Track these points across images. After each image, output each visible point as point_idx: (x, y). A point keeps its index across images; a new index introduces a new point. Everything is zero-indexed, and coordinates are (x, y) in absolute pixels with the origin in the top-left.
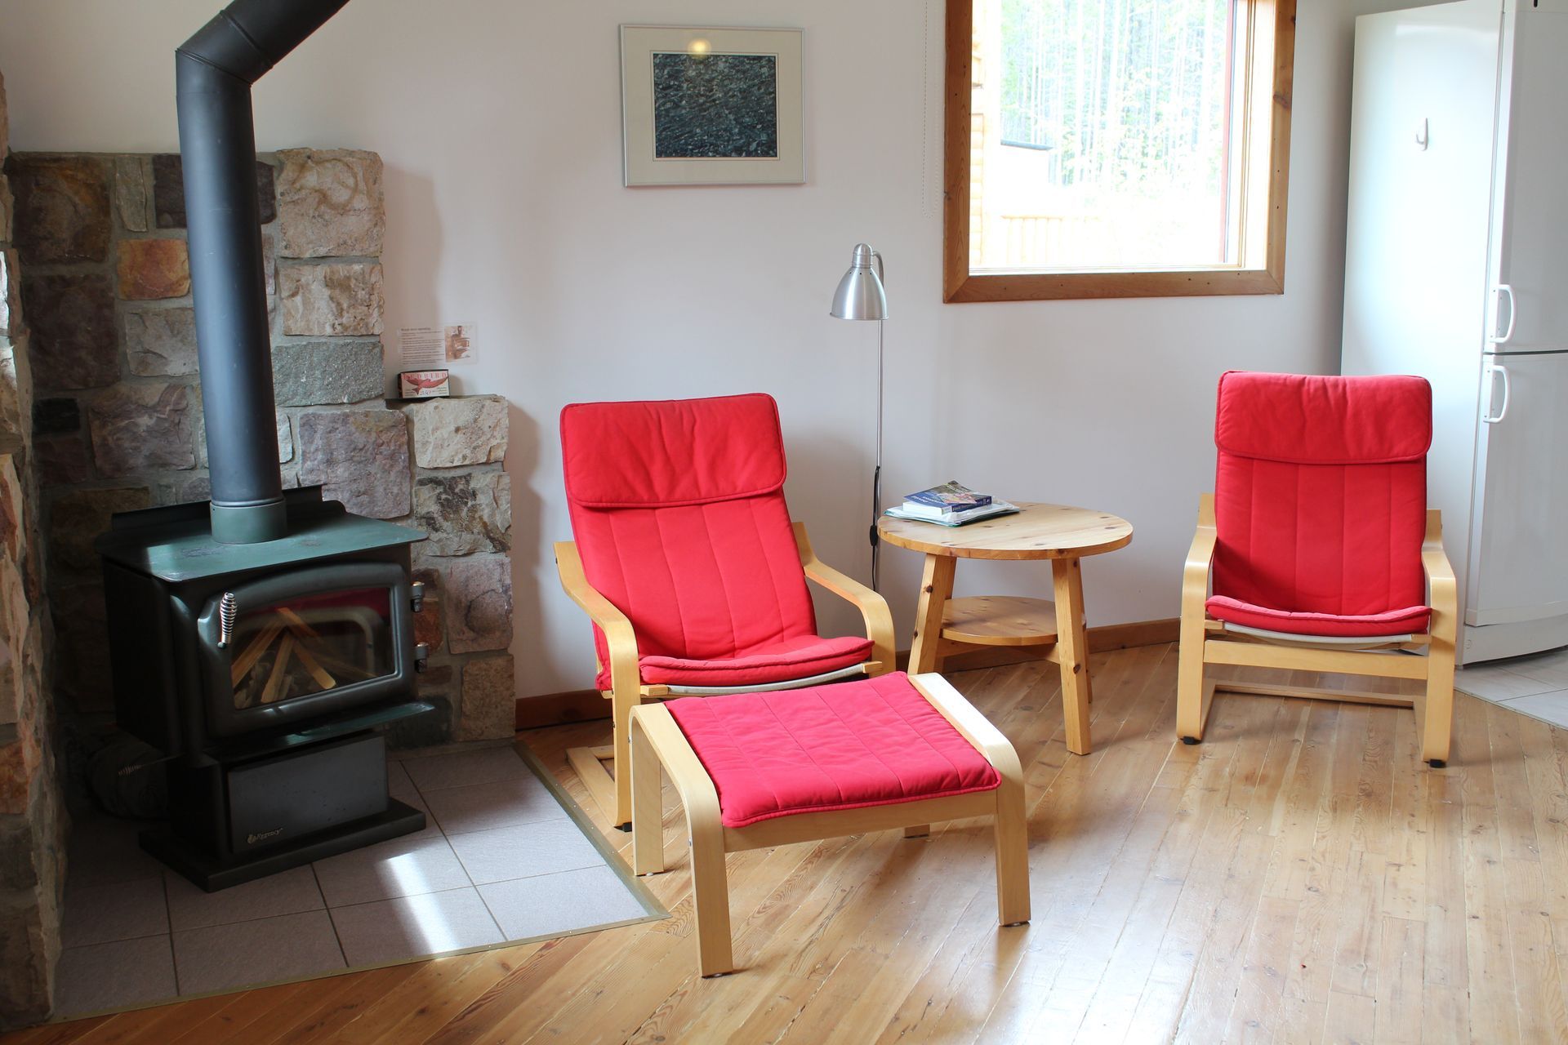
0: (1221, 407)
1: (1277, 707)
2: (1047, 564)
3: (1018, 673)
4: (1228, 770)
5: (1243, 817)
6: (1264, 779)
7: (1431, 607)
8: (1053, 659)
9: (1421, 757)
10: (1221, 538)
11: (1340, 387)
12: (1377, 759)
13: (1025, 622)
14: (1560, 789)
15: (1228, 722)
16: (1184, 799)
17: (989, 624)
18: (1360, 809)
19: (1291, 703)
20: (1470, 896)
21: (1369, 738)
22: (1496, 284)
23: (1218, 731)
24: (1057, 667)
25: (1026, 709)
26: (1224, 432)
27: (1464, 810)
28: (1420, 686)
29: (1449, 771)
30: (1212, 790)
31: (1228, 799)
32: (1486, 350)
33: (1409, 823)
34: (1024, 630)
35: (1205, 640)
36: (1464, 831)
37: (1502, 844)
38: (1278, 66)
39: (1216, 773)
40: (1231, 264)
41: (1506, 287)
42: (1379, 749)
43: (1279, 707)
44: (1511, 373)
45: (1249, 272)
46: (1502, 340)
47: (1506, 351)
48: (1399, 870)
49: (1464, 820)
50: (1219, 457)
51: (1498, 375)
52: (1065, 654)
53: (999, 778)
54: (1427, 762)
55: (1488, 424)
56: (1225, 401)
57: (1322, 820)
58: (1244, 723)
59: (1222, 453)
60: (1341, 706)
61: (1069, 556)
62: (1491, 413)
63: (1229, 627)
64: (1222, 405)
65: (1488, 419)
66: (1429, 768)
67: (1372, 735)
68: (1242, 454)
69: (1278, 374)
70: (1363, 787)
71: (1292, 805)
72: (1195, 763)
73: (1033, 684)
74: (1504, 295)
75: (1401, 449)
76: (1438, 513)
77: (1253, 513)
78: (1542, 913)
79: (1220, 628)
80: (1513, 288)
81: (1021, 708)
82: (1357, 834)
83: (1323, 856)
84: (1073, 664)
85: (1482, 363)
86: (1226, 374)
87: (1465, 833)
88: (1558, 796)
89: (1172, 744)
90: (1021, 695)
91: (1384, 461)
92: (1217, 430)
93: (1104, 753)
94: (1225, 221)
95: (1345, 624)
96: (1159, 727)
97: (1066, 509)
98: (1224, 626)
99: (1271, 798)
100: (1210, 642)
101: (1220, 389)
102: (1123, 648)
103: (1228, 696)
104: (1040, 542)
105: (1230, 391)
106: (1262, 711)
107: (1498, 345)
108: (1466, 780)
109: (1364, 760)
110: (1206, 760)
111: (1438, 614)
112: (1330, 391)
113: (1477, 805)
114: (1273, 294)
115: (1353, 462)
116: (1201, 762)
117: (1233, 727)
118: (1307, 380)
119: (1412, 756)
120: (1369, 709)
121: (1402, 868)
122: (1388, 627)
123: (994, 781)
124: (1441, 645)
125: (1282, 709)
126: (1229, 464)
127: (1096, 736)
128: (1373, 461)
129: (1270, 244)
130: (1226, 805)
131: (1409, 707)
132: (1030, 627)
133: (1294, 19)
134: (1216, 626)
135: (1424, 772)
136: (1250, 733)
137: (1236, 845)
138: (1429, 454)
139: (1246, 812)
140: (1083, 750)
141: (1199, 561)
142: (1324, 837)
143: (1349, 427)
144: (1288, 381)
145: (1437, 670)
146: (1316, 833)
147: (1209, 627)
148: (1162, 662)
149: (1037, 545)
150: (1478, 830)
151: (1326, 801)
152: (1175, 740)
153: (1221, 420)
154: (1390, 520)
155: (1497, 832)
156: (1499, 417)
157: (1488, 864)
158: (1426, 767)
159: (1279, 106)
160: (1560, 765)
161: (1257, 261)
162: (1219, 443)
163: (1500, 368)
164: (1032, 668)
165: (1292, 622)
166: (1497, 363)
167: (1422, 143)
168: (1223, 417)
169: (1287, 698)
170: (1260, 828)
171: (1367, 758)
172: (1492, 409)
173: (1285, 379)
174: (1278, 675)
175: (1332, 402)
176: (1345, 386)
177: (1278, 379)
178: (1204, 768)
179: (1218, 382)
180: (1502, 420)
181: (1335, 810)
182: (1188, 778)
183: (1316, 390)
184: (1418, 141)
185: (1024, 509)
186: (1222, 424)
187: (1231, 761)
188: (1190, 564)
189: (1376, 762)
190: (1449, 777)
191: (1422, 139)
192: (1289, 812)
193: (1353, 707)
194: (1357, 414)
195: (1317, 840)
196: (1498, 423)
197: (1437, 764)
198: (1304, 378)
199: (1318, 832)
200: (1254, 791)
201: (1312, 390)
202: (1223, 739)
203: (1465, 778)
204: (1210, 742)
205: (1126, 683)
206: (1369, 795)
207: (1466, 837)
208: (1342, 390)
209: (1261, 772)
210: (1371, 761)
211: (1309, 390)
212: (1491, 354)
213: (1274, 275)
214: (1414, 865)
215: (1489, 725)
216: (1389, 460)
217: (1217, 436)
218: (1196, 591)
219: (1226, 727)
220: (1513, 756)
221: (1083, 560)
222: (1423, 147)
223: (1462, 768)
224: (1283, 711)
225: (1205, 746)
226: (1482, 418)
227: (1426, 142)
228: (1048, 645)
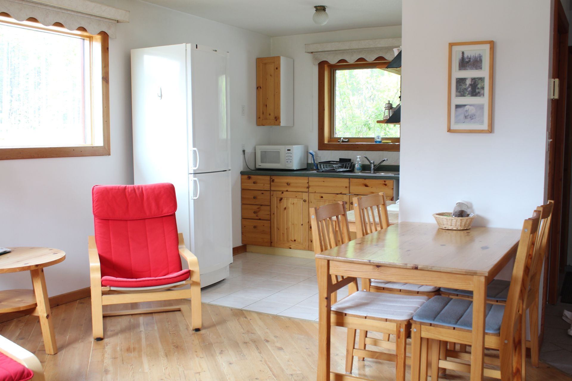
0: (94, 200)
1: (129, 320)
2: (28, 272)
3: (13, 324)
4: (118, 348)
5: (131, 367)
6: (134, 349)
7: (190, 269)
8: (35, 314)
9: (191, 328)
10: (100, 253)
11: (140, 189)
12: (175, 332)
13: (20, 300)
14: (242, 330)
15: (112, 329)
16: (105, 364)
17: (3, 303)
18: (176, 353)
19: (134, 316)
20: (229, 379)
21: (169, 325)
22: (191, 148)
23: (109, 333)
24: (38, 317)
25: (22, 339)
26: (96, 210)
27: (213, 345)
28: (187, 301)
29: (202, 332)
30: (115, 358)
31: (123, 360)
32: (190, 173)
33: (196, 355)
34: (22, 303)
35: (102, 296)
36: (217, 354)
37: (231, 355)
38: (103, 67)
39: (114, 350)
40: (88, 144)
41: (195, 149)
42: (174, 329)
43: (130, 319)
44: (200, 180)
45: (97, 147)
46: (195, 168)
47: (197, 172)
48: (200, 375)
49: (215, 350)
50: (95, 220)
51: (195, 181)
52: (42, 311)
53: (32, 373)
54: (194, 330)
55: (193, 200)
56: (95, 198)
57: (163, 361)
58: (118, 328)
59: (96, 219)
60: (154, 314)
61: (39, 267)
62: (194, 196)
63: (112, 288)
64: (94, 199)
65: (193, 198)
66: (195, 332)
67: (169, 323)
68: (105, 218)
69: (116, 185)
70: (174, 344)
71: (149, 357)
72: (104, 348)
73: (22, 327)
74: (195, 151)
75: (166, 211)
76: (182, 234)
77: (112, 242)
78: (256, 379)
79: (109, 289)
80: (198, 149)
81: (19, 339)
82: (179, 363)
83: (169, 376)
84: (46, 315)
85: (189, 177)
86: (94, 186)
87: (218, 354)
88: (243, 333)
89: (91, 342)
90: (17, 334)
91: (160, 216)
92: (93, 209)
93: (63, 351)
94: (84, 127)
95: (159, 281)
96: (84, 336)
97: (32, 248)
98: (110, 288)
99: (140, 356)
100: (104, 296)
101: (93, 193)
102: (58, 305)
103: (108, 318)
104: (26, 263)
105: (97, 193)
106: (124, 322)
107: (194, 170)
108: (210, 334)
109: (170, 334)
110: (108, 346)
111: (193, 271)
112: (137, 191)
113: (217, 342)
114: (106, 155)
115: (148, 217)
116: (106, 347)
117: (114, 330)
118: (127, 187)
119: (187, 329)
120: (164, 313)
121: (200, 374)
122: (175, 279)
123: (30, 375)
124: (196, 284)
125: (131, 319)
126: (99, 223)
127: (59, 344)
128: (156, 217)
129: (104, 136)
130: (123, 363)
131: (179, 310)
132: (23, 302)
133: (108, 49)
134: (107, 289)
135: (194, 334)
136: (122, 331)
137: (133, 379)
138: (176, 213)
139: (132, 364)
140: (54, 353)
141: (95, 263)
142: (167, 368)
143: (145, 204)
144: (120, 188)
145: (194, 293)
146: (163, 367)
147: (103, 290)
148: (77, 309)
149: (25, 264)
150: (221, 352)
151: (162, 353)
152: (92, 340)
153: (95, 205)
154: (165, 239)
155: (228, 351)
156: (196, 197)
157: (230, 365)
158: (194, 332)
159: (104, 82)
160: (239, 322)
161: (99, 142)
162: (94, 215)
163: (196, 179)
164: (19, 321)
165: (138, 283)
166: (194, 177)
167: (160, 97)
168: (95, 204)
169: (132, 315)
170: (140, 370)
171: (171, 333)
172: (194, 194)
173: (119, 187)
174: (126, 306)
175: (138, 195)
176: (142, 189)
177: (116, 187)
178: (108, 349)
179: (92, 190)
180: (198, 198)
181: (167, 356)
182: (103, 355)
183: (131, 190)
184: (159, 96)
185: (13, 250)
186: (95, 207)
187: (119, 345)
188: (92, 265)
189: (175, 334)
190: (203, 334)
191: (160, 95)
192: (149, 361)
193: (158, 314)
194: (148, 199)
195: (165, 369)
196: (197, 199)
197: (197, 330)
198: (126, 186)
199: (164, 366)
200: (132, 355)
201: (130, 191)
202: (112, 336)
203: (209, 334)
204: (107, 338)
205: (64, 320)
206: (177, 347)
207: (219, 356)
208: (141, 189)
209: (132, 346)
210: (172, 334)
211: (128, 191)
212: (192, 174)
213: (106, 148)
214: (205, 371)
215: (210, 312)
216: (162, 215)
217: (94, 212)
218: (96, 276)
219: (112, 331)
220: (222, 322)
221: (44, 269)
222: (160, 98)
223: (207, 330)
224: (132, 320)
225: (106, 340)
226: (190, 198)
227: (161, 96)
228: (32, 309)
